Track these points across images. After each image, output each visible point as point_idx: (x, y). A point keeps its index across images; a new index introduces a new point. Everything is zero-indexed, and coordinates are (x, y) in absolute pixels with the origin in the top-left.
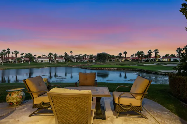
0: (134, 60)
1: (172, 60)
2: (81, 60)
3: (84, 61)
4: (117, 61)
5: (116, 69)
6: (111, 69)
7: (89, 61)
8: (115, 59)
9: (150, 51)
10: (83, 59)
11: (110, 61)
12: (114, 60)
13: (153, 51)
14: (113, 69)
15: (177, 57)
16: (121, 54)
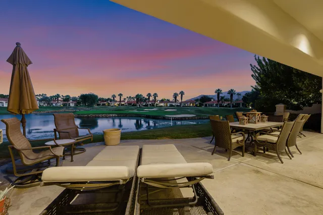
0: (130, 104)
1: (168, 105)
2: (48, 104)
3: (54, 105)
4: (108, 105)
5: (116, 115)
6: (108, 115)
7: (64, 105)
8: (105, 103)
9: (149, 94)
10: (52, 102)
11: (98, 105)
12: (103, 104)
13: (152, 95)
14: (111, 115)
15: (172, 102)
16: (114, 96)
